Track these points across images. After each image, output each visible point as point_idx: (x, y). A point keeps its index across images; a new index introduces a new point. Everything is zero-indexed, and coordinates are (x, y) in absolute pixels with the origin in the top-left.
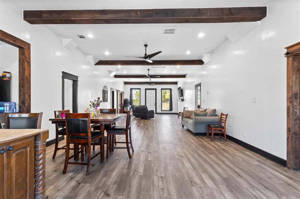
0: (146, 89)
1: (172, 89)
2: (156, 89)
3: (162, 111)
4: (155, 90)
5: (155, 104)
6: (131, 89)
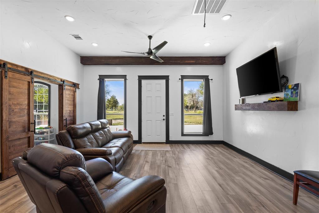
0: (141, 78)
1: (210, 78)
2: (166, 78)
3: (183, 135)
4: (164, 81)
5: (165, 118)
6: (102, 79)
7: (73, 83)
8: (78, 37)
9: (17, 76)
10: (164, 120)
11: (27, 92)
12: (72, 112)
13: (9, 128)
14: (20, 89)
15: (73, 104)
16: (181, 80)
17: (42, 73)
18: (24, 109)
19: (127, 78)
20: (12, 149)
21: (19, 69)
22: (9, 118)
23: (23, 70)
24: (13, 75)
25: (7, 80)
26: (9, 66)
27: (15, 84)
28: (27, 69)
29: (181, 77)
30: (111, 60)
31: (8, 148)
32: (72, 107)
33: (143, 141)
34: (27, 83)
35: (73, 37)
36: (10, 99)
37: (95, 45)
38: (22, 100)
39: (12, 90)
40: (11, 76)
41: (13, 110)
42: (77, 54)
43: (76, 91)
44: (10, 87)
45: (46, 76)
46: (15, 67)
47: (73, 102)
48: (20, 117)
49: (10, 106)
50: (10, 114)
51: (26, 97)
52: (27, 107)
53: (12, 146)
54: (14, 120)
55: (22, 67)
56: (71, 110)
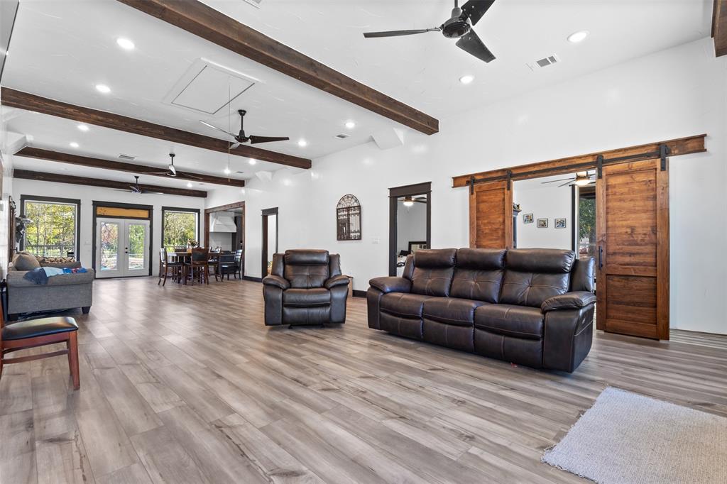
41: (483, 232)
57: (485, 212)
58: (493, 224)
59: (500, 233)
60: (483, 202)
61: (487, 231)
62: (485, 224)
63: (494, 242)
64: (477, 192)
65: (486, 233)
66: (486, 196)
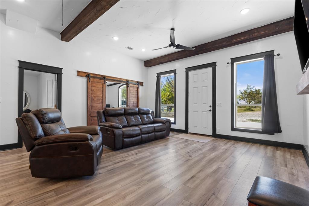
7: (137, 82)
8: (130, 49)
9: (96, 80)
10: (210, 111)
11: (102, 89)
12: (135, 103)
13: (91, 109)
14: (97, 87)
15: (136, 97)
16: (230, 65)
17: (112, 77)
18: (100, 99)
19: (176, 72)
20: (93, 122)
21: (98, 76)
22: (91, 104)
23: (100, 76)
24: (93, 80)
25: (90, 83)
26: (91, 75)
27: (94, 85)
28: (102, 76)
29: (231, 60)
30: (162, 59)
31: (90, 120)
32: (136, 99)
33: (189, 131)
34: (102, 84)
35: (127, 49)
36: (92, 94)
37: (143, 50)
38: (98, 94)
39: (93, 88)
40: (92, 81)
41: (94, 100)
42: (141, 60)
43: (139, 88)
44: (92, 87)
45: (115, 79)
46: (95, 76)
47: (137, 96)
48: (97, 104)
49: (92, 97)
50: (91, 102)
51: (101, 92)
52: (101, 98)
53: (93, 120)
54: (94, 105)
55: (99, 75)
56: (134, 101)
57: (95, 91)
58: (98, 97)
59: (101, 101)
60: (94, 87)
61: (95, 100)
62: (95, 97)
63: (98, 105)
64: (91, 82)
65: (95, 101)
66: (95, 84)
